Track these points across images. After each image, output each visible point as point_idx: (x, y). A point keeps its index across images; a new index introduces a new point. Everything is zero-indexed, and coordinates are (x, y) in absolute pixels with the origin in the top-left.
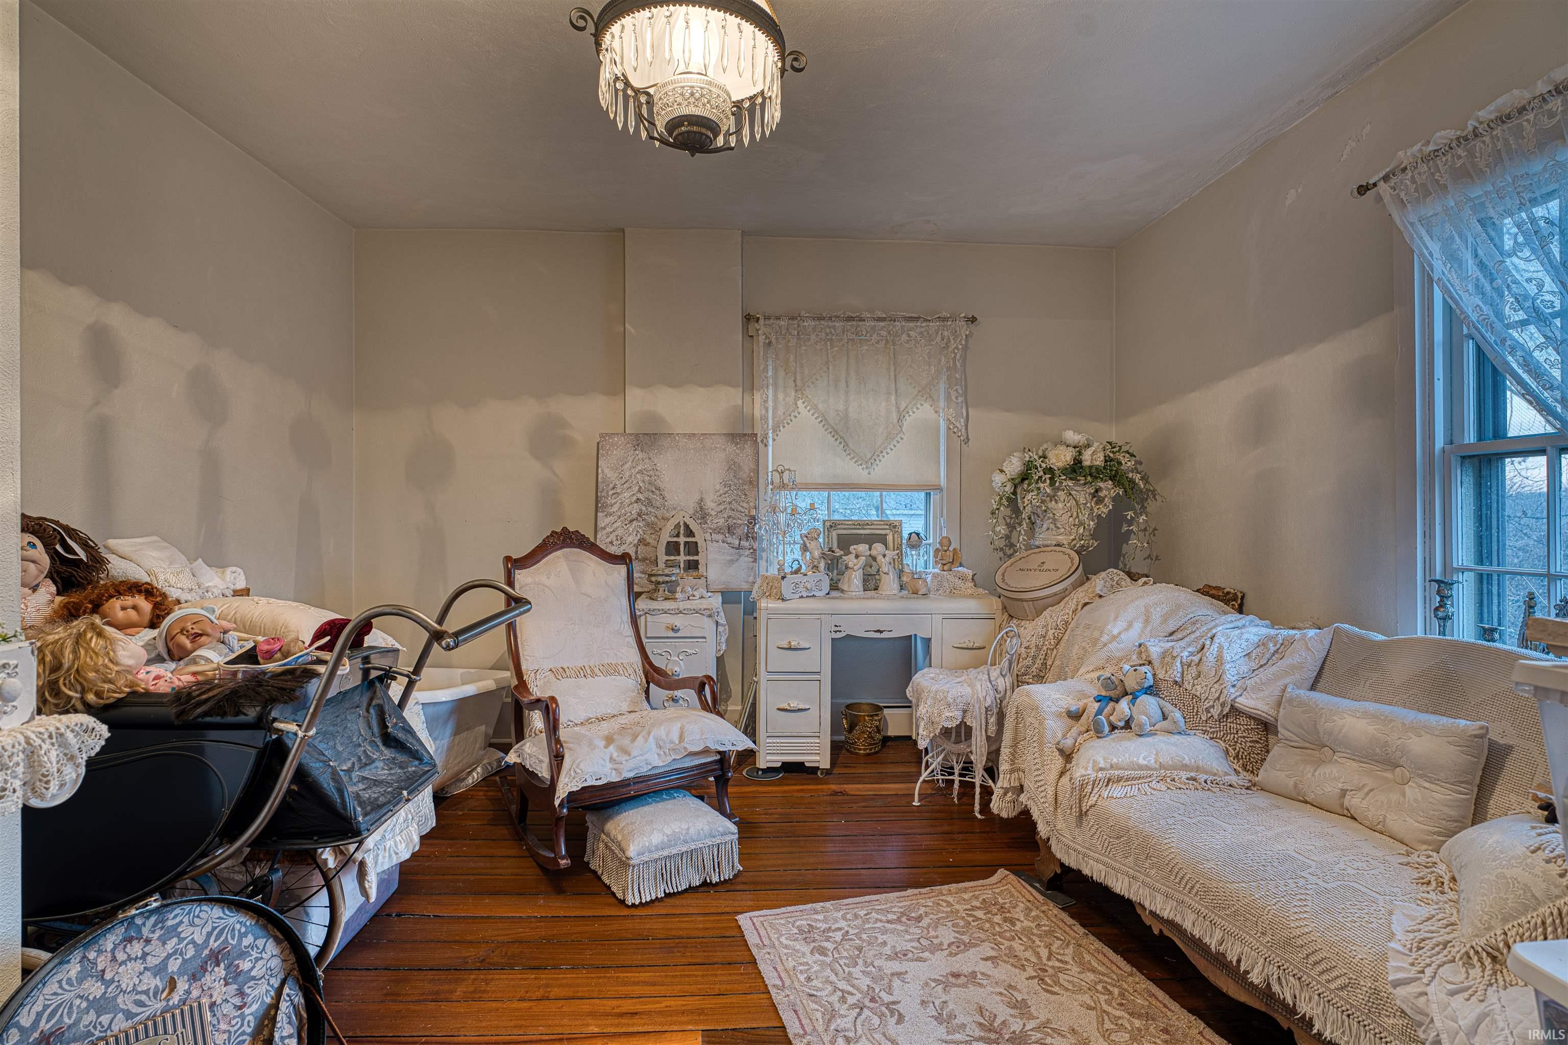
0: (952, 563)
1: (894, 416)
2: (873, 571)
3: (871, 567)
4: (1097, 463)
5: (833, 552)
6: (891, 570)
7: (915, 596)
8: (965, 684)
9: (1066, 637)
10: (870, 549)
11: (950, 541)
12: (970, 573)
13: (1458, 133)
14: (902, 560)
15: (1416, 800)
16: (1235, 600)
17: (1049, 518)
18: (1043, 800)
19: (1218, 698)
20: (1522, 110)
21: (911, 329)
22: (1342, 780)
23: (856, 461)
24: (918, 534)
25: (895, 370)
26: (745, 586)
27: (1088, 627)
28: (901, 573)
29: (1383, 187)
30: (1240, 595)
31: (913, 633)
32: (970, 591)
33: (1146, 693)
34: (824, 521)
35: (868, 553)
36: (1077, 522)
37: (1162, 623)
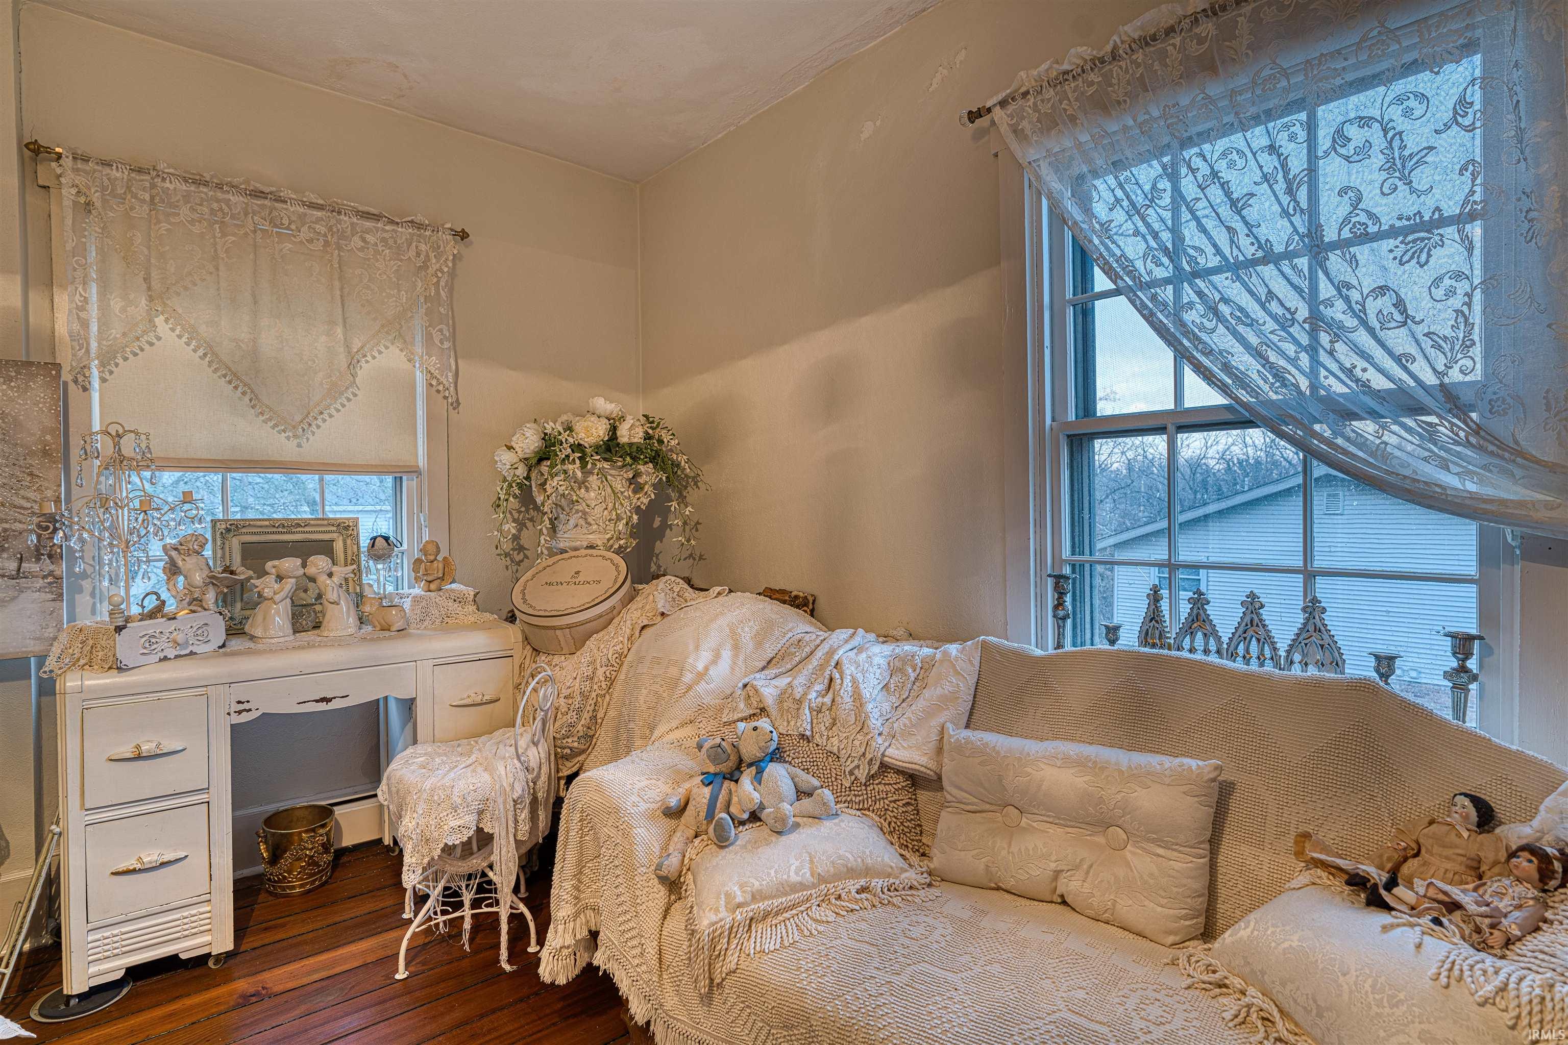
0: (442, 579)
1: (342, 360)
2: (310, 598)
3: (306, 591)
4: (636, 440)
5: (232, 573)
6: (343, 595)
7: (387, 634)
8: (480, 769)
9: (622, 676)
10: (304, 565)
11: (438, 547)
12: (471, 592)
13: (1095, 52)
14: (360, 578)
15: (1151, 875)
16: (806, 605)
17: (577, 512)
18: (636, 961)
19: (864, 754)
20: (1170, 31)
21: (368, 231)
22: (1053, 858)
23: (276, 426)
24: (386, 539)
25: (342, 289)
26: (34, 647)
27: (657, 661)
28: (359, 599)
29: (998, 113)
30: (811, 599)
31: (381, 696)
32: (472, 619)
33: (771, 761)
34: (214, 522)
35: (301, 572)
36: (614, 517)
37: (757, 649)
